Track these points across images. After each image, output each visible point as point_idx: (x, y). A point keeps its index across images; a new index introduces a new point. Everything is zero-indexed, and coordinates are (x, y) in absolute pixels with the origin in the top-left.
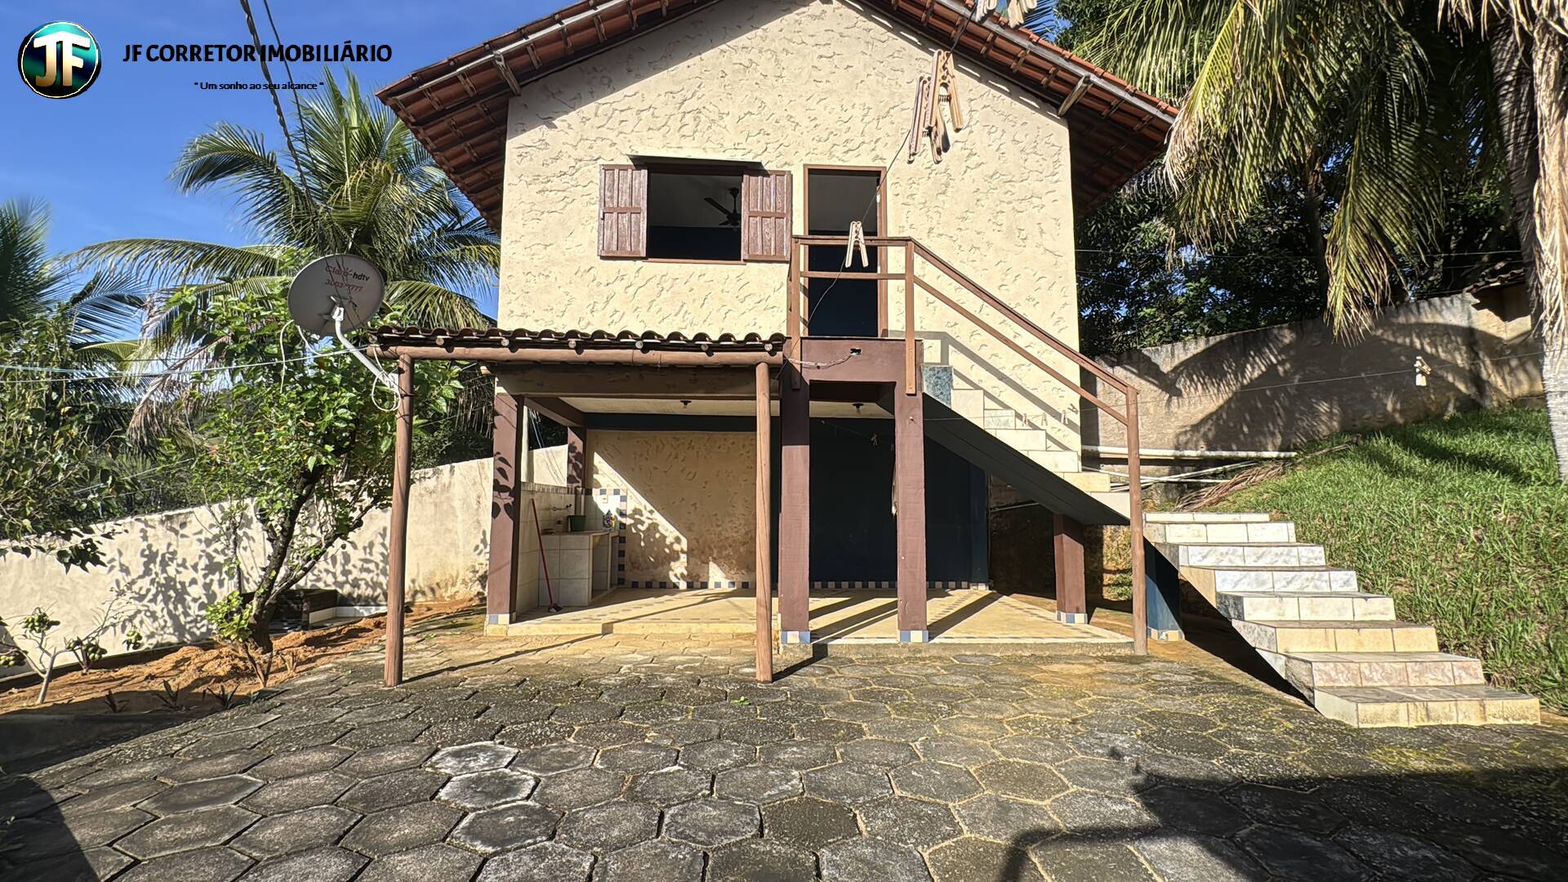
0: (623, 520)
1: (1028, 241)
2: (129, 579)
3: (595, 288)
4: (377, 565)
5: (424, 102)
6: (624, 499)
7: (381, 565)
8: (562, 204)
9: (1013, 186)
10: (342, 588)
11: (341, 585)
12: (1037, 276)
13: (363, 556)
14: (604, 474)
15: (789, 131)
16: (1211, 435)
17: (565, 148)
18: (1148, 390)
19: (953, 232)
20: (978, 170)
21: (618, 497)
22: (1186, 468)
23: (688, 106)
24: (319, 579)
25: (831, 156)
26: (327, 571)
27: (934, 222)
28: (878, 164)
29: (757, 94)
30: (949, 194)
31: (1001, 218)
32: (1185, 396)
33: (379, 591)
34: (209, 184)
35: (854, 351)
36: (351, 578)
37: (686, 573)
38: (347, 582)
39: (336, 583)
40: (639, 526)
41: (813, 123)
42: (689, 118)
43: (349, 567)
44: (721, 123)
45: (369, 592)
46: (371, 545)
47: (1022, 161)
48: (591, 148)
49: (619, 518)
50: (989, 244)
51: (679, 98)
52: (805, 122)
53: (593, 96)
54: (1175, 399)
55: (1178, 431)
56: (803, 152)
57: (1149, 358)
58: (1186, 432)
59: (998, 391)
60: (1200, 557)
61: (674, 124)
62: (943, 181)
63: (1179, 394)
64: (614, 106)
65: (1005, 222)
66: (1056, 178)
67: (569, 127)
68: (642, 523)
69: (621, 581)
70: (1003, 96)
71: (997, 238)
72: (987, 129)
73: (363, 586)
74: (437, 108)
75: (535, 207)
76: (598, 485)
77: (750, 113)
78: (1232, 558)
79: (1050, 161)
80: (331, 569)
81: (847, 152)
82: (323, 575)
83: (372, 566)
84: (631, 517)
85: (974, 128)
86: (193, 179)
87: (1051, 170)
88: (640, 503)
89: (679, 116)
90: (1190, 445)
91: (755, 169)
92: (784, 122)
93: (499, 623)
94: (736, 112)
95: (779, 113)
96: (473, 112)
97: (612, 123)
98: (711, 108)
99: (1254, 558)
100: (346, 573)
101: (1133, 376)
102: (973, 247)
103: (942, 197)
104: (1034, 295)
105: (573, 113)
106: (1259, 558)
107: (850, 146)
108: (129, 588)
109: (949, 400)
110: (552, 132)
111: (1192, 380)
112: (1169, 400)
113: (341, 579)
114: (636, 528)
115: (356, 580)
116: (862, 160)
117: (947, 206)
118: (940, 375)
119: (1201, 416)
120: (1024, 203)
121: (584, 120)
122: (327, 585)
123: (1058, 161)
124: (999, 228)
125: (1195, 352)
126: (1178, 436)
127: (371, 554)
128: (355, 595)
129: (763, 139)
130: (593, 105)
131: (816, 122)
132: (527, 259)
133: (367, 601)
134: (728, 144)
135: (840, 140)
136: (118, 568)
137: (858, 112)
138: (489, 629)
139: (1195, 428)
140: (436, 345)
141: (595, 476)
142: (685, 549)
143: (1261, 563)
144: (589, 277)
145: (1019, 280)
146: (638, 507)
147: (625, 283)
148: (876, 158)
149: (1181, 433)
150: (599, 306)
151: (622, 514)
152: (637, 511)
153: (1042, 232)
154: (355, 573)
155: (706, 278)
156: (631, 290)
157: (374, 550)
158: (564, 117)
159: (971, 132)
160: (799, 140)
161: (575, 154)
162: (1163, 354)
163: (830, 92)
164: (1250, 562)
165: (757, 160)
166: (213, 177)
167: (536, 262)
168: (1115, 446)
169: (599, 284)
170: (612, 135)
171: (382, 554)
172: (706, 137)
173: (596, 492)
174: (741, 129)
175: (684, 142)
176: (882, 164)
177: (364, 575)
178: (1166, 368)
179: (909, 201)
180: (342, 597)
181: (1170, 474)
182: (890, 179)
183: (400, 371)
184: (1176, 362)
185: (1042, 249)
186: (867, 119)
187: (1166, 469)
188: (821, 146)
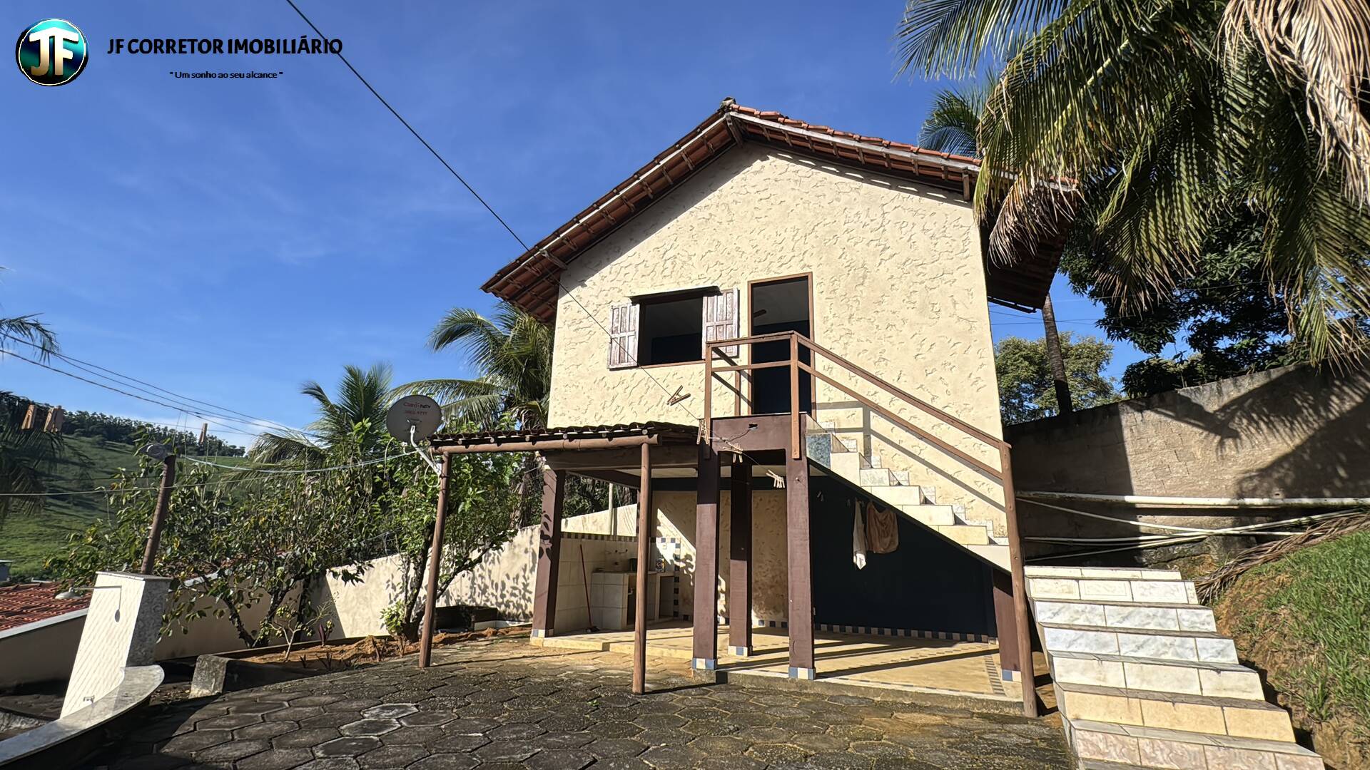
0: (678, 564)
1: (943, 312)
2: (395, 593)
3: (606, 391)
4: (520, 592)
5: (510, 286)
6: (678, 546)
7: (523, 592)
8: (588, 336)
9: (925, 268)
10: (500, 607)
11: (499, 604)
12: (952, 344)
13: (513, 584)
14: (664, 526)
15: (738, 259)
16: (1289, 481)
17: (591, 299)
18: (1193, 435)
19: (871, 315)
20: (892, 260)
21: (674, 544)
22: (1257, 519)
23: (667, 256)
24: (488, 600)
25: (769, 270)
26: (493, 594)
27: (854, 309)
28: (807, 270)
29: (714, 237)
30: (865, 284)
31: (915, 297)
32: (1244, 437)
33: (520, 611)
34: (448, 345)
35: (751, 426)
36: (505, 600)
37: (724, 610)
38: (503, 603)
39: (497, 603)
40: (690, 569)
41: (755, 250)
42: (669, 263)
43: (505, 592)
44: (690, 262)
45: (515, 611)
46: (517, 577)
47: (932, 246)
48: (606, 295)
49: (675, 562)
50: (904, 321)
51: (662, 251)
52: (749, 250)
53: (609, 261)
54: (1229, 442)
55: (1240, 476)
56: (747, 272)
57: (1188, 400)
58: (1251, 478)
59: (918, 449)
60: (1049, 614)
61: (659, 269)
62: (860, 275)
63: (1235, 435)
64: (621, 265)
65: (918, 300)
66: (966, 254)
67: (594, 284)
68: (692, 567)
69: (676, 614)
70: (912, 196)
71: (911, 314)
72: (898, 225)
73: (512, 607)
74: (519, 287)
75: (573, 341)
76: (660, 535)
77: (710, 251)
78: (1090, 617)
79: (959, 241)
80: (495, 593)
81: (781, 266)
82: (490, 597)
83: (517, 592)
84: (684, 561)
85: (887, 227)
86: (440, 343)
87: (962, 248)
88: (690, 550)
89: (662, 263)
90: (1258, 492)
91: (713, 291)
92: (735, 253)
93: (538, 637)
94: (699, 252)
95: (730, 247)
96: (541, 286)
97: (621, 276)
98: (683, 253)
99: (1119, 618)
100: (503, 596)
101: (1169, 420)
102: (889, 325)
103: (861, 288)
104: (950, 360)
105: (597, 275)
106: (1125, 618)
107: (783, 261)
108: (395, 599)
109: (829, 462)
110: (585, 289)
111: (1251, 420)
112: (1221, 444)
113: (500, 600)
114: (687, 571)
115: (508, 601)
116: (793, 270)
117: (864, 294)
118: (821, 441)
119: (1270, 459)
120: (935, 281)
121: (603, 278)
122: (492, 605)
123: (968, 238)
124: (912, 306)
125: (1251, 388)
126: (1240, 482)
127: (517, 583)
128: (507, 613)
129: (718, 268)
130: (609, 267)
131: (757, 248)
132: (566, 376)
133: (514, 618)
134: (694, 276)
135: (775, 259)
136: (391, 586)
137: (790, 234)
138: (533, 640)
139: (1264, 472)
140: (458, 445)
141: (658, 528)
142: (724, 589)
143: (1127, 624)
144: (602, 384)
145: (934, 349)
146: (689, 553)
147: (625, 385)
148: (805, 266)
149: (1244, 479)
150: (608, 404)
151: (677, 558)
152: (688, 557)
153: (955, 303)
154: (508, 597)
155: (678, 376)
156: (628, 391)
157: (519, 580)
158: (591, 278)
159: (884, 230)
160: (744, 264)
161: (597, 301)
162: (1206, 393)
163: (767, 224)
164: (1111, 622)
165: (714, 284)
166: (451, 340)
167: (571, 377)
168: (1154, 495)
169: (609, 388)
170: (619, 285)
171: (523, 584)
172: (679, 274)
173: (658, 540)
174: (703, 263)
175: (665, 281)
176: (809, 270)
177: (513, 599)
178: (1212, 407)
179: (833, 295)
180: (500, 613)
181: (1234, 526)
182: (815, 280)
183: (442, 462)
184: (1226, 400)
185: (955, 318)
186: (796, 238)
187: (1229, 520)
188: (760, 266)
